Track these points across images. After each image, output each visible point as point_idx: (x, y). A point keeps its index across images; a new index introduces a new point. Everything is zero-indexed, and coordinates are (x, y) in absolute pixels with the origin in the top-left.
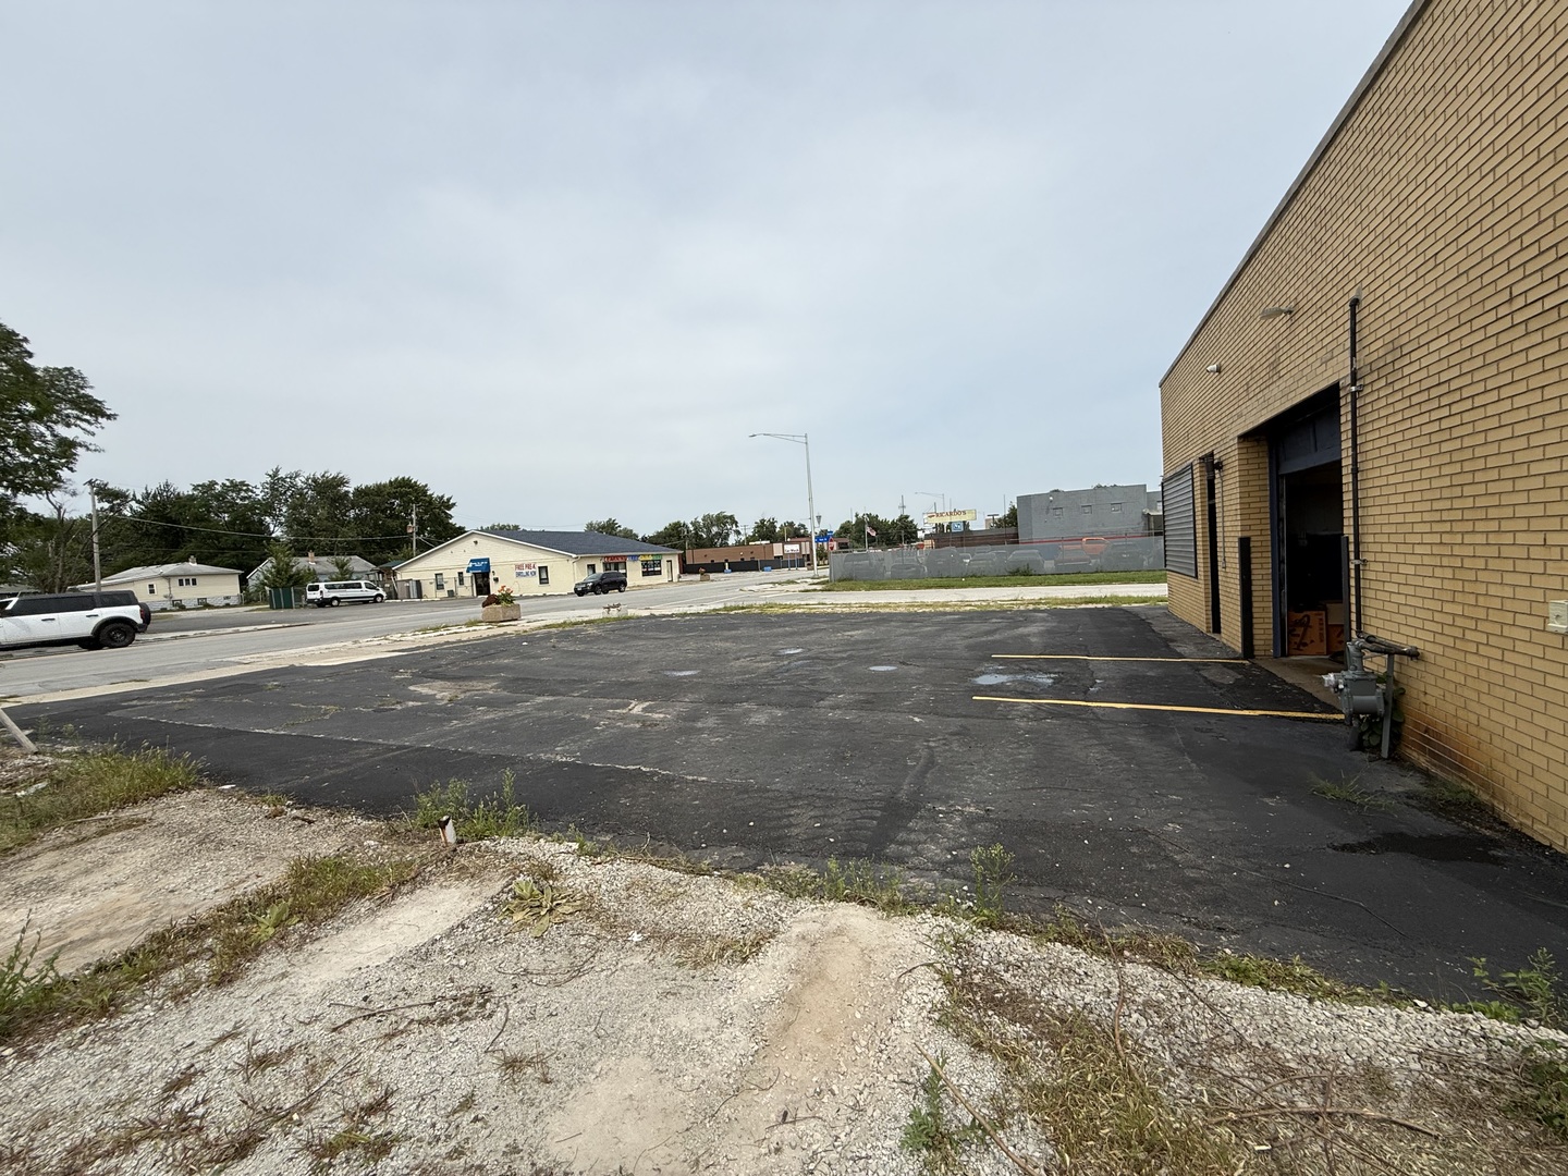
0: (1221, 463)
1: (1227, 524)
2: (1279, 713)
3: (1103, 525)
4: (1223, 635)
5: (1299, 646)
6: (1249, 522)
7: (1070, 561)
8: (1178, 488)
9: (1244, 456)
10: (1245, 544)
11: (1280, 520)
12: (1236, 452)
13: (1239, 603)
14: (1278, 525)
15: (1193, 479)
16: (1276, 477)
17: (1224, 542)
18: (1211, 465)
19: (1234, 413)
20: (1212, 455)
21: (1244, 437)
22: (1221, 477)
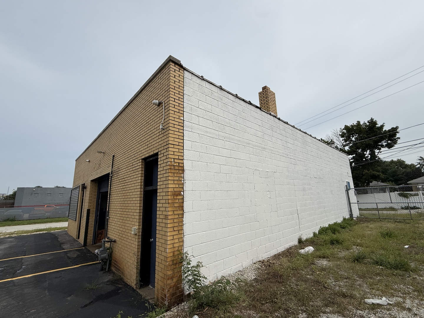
0: (86, 187)
1: (85, 205)
2: (85, 264)
3: (55, 200)
4: (80, 240)
5: (99, 240)
6: (90, 205)
7: (37, 214)
8: (75, 192)
9: (92, 186)
10: (88, 211)
11: (98, 204)
12: (90, 185)
13: (85, 229)
14: (98, 206)
15: (79, 190)
16: (99, 192)
17: (84, 210)
18: (84, 187)
19: (91, 174)
20: (84, 184)
21: (92, 181)
22: (86, 191)
